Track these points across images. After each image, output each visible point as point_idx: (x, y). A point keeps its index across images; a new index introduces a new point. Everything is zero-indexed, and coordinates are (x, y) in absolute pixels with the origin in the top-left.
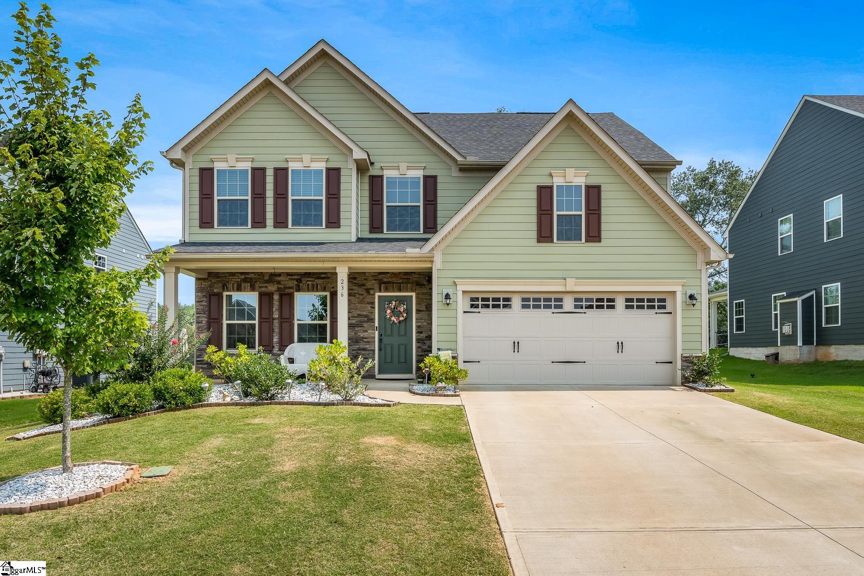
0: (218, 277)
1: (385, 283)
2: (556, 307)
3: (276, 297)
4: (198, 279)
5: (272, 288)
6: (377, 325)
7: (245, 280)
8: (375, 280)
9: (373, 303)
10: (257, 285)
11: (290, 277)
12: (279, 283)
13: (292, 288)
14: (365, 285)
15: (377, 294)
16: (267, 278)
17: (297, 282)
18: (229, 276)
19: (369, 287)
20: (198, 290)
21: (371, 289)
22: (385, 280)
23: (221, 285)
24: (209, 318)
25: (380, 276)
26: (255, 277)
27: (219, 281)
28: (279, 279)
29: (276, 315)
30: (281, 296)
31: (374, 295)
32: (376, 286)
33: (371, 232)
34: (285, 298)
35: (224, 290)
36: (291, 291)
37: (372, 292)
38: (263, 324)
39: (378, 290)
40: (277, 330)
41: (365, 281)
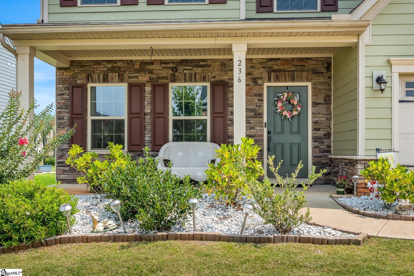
0: (81, 67)
1: (274, 71)
3: (148, 89)
4: (59, 69)
5: (143, 78)
6: (265, 120)
7: (112, 70)
8: (264, 68)
9: (261, 95)
10: (126, 75)
11: (164, 65)
12: (151, 72)
13: (166, 78)
14: (251, 74)
15: (266, 85)
16: (137, 66)
17: (172, 70)
18: (94, 64)
19: (256, 76)
20: (60, 81)
21: (259, 78)
22: (275, 67)
23: (85, 75)
24: (72, 113)
25: (269, 63)
26: (124, 65)
27: (83, 71)
28: (151, 67)
29: (148, 110)
30: (154, 87)
31: (262, 85)
32: (265, 75)
33: (258, 12)
34: (159, 90)
35: (88, 81)
36: (165, 81)
37: (260, 82)
38: (133, 120)
39: (267, 79)
40: (149, 127)
41: (252, 69)
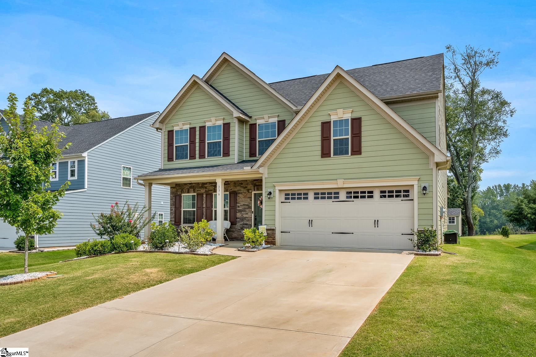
0: (180, 186)
1: (257, 186)
2: (335, 198)
3: (204, 196)
4: (171, 188)
5: (203, 191)
6: (253, 210)
7: (191, 187)
8: (252, 184)
9: (251, 198)
10: (196, 190)
11: (211, 185)
12: (206, 188)
13: (211, 190)
14: (247, 187)
15: (253, 192)
16: (200, 185)
17: (214, 187)
18: (184, 185)
19: (249, 188)
20: (172, 193)
21: (250, 189)
22: (257, 184)
23: (181, 190)
24: (175, 208)
25: (254, 182)
26: (195, 185)
27: (179, 188)
28: (206, 186)
29: (204, 206)
30: (206, 195)
31: (252, 193)
32: (252, 188)
33: (250, 156)
34: (208, 196)
35: (182, 193)
36: (211, 192)
37: (250, 191)
38: (198, 210)
39: (253, 190)
40: (204, 214)
41: (247, 185)
